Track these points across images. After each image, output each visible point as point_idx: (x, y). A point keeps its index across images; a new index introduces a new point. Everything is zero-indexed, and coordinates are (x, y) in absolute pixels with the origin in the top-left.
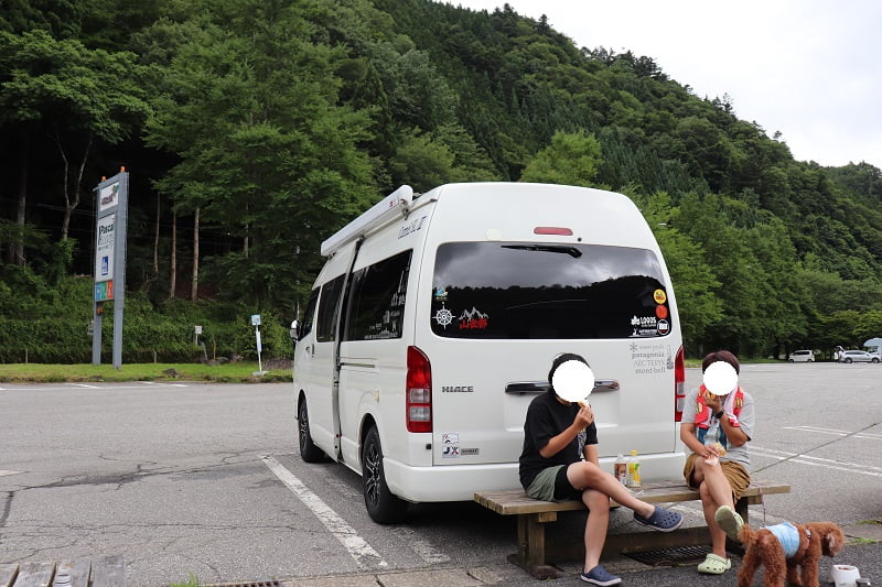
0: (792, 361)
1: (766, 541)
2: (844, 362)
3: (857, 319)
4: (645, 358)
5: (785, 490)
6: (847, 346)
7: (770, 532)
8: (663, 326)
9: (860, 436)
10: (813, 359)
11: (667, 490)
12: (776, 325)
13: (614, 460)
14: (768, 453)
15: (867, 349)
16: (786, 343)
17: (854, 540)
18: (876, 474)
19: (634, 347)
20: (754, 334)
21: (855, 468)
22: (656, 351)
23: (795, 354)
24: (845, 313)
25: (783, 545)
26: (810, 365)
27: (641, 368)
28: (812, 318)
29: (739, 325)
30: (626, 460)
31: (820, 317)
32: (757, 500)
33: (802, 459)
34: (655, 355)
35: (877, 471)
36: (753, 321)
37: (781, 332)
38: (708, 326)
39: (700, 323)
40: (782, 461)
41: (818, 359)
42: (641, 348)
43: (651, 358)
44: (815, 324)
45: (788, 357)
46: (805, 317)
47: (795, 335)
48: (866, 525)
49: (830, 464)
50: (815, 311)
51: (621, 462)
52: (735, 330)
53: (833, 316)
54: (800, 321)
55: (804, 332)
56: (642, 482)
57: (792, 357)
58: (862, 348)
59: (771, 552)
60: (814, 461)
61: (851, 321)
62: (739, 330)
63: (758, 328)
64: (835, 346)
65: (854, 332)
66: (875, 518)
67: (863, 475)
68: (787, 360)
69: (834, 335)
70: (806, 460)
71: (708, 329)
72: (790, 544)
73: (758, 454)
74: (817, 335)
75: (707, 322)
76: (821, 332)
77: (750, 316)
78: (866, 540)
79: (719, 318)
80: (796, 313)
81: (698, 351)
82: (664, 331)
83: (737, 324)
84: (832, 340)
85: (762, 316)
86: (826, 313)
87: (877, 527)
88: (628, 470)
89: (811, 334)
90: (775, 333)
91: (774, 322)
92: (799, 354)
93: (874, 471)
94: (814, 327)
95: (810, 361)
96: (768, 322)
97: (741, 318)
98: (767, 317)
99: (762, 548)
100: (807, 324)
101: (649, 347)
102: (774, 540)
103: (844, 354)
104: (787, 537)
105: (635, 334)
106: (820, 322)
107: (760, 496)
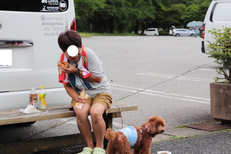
0: (145, 35)
1: (120, 139)
2: (176, 36)
3: (184, 10)
4: (51, 26)
5: (134, 108)
6: (178, 26)
7: (122, 133)
8: (63, 5)
9: (180, 78)
10: (158, 34)
11: (62, 110)
12: (137, 12)
13: (29, 92)
14: (127, 89)
15: (188, 28)
16: (142, 24)
17: (172, 137)
18: (187, 100)
19: (43, 18)
20: (123, 17)
21: (176, 96)
22: (58, 21)
23: (147, 30)
24: (177, 6)
25: (129, 140)
26: (156, 37)
27: (48, 32)
28: (158, 8)
29: (115, 11)
30: (37, 92)
31: (164, 8)
32: (118, 116)
33: (147, 92)
34: (58, 24)
35: (188, 98)
36: (123, 9)
37: (140, 16)
38: (96, 11)
39: (91, 9)
40: (135, 93)
41: (161, 34)
42: (48, 19)
43: (55, 26)
44: (161, 12)
45: (143, 32)
46: (154, 8)
47: (148, 19)
48: (179, 129)
49: (162, 94)
50: (160, 4)
51: (33, 93)
52: (112, 15)
53: (170, 7)
54: (151, 10)
55: (153, 17)
56: (47, 106)
57: (145, 32)
58: (185, 27)
59: (123, 145)
60: (153, 93)
61: (180, 11)
62: (114, 14)
63: (126, 14)
64: (170, 26)
65: (182, 18)
66: (184, 124)
67: (180, 100)
68: (142, 34)
69: (170, 19)
70: (149, 92)
71: (96, 13)
72: (132, 139)
73: (122, 89)
74: (161, 19)
75: (95, 8)
76: (163, 17)
77: (121, 6)
78: (178, 136)
79: (103, 6)
80: (149, 5)
81: (89, 27)
82: (63, 8)
83: (114, 11)
84: (169, 22)
85: (129, 6)
86: (167, 5)
87: (185, 129)
88: (38, 99)
89: (157, 18)
90: (136, 17)
91: (136, 10)
92: (149, 30)
93: (185, 98)
94: (159, 14)
95: (155, 35)
96: (132, 10)
97: (116, 7)
98: (132, 6)
99: (118, 143)
100: (155, 12)
101: (53, 19)
102: (124, 138)
103: (175, 31)
104: (131, 135)
105: (44, 9)
106: (163, 11)
107: (120, 113)
